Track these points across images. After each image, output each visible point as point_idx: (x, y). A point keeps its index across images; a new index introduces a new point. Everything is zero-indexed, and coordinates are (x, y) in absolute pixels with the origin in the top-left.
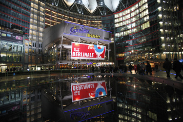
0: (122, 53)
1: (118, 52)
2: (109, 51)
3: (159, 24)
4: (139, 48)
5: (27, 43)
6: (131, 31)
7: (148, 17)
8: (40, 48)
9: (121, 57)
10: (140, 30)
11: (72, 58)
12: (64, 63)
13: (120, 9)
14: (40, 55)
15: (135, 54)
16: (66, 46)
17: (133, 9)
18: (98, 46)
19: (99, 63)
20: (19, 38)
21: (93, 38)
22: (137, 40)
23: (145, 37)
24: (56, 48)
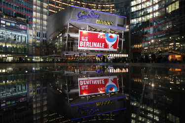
0: (138, 43)
1: (133, 43)
2: (123, 40)
4: (161, 37)
5: (31, 32)
6: (151, 15)
8: (44, 39)
9: (137, 49)
10: (164, 13)
11: (79, 48)
12: (71, 54)
14: (44, 45)
15: (155, 44)
16: (73, 35)
18: (110, 34)
19: (110, 55)
20: (23, 28)
21: (104, 25)
22: (160, 27)
23: (170, 23)
24: (61, 38)
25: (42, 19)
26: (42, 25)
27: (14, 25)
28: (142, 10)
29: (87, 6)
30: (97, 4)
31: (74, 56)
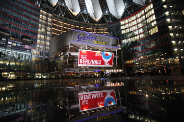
0: (130, 59)
1: (126, 59)
2: (117, 57)
3: (168, 28)
4: (149, 54)
5: (34, 51)
6: (138, 36)
7: (155, 23)
8: (47, 57)
9: (130, 64)
10: (148, 35)
11: (79, 65)
12: (72, 70)
13: (126, 16)
14: (46, 63)
15: (144, 60)
16: (73, 54)
17: (138, 15)
18: (105, 53)
19: (107, 71)
20: (28, 48)
21: (101, 45)
22: (146, 46)
23: (154, 42)
24: (62, 56)
25: (45, 40)
26: (45, 45)
28: (130, 32)
29: (85, 30)
30: (93, 28)
31: (74, 73)
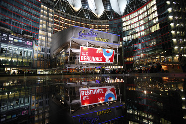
0: (130, 57)
1: (126, 57)
2: (118, 54)
3: (170, 26)
4: (149, 52)
5: (36, 48)
6: (139, 34)
7: (157, 20)
8: (48, 53)
9: (130, 61)
10: (149, 32)
11: (80, 62)
12: (73, 66)
13: (128, 12)
14: (48, 59)
16: (74, 50)
17: (141, 12)
18: (106, 50)
19: (108, 67)
20: (29, 44)
21: (102, 42)
22: (147, 43)
23: (154, 40)
24: (64, 53)
25: (47, 36)
26: (47, 41)
27: (21, 41)
28: (132, 29)
29: (86, 26)
30: (95, 25)
31: (75, 69)
